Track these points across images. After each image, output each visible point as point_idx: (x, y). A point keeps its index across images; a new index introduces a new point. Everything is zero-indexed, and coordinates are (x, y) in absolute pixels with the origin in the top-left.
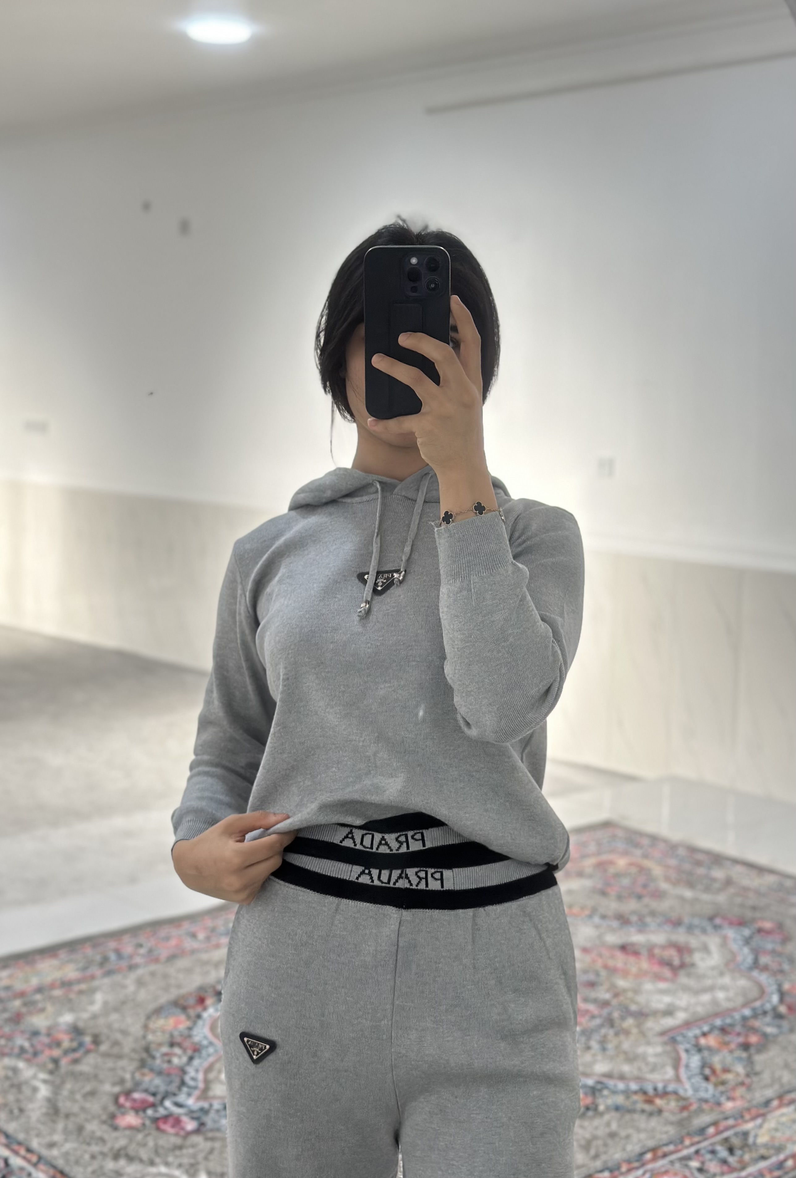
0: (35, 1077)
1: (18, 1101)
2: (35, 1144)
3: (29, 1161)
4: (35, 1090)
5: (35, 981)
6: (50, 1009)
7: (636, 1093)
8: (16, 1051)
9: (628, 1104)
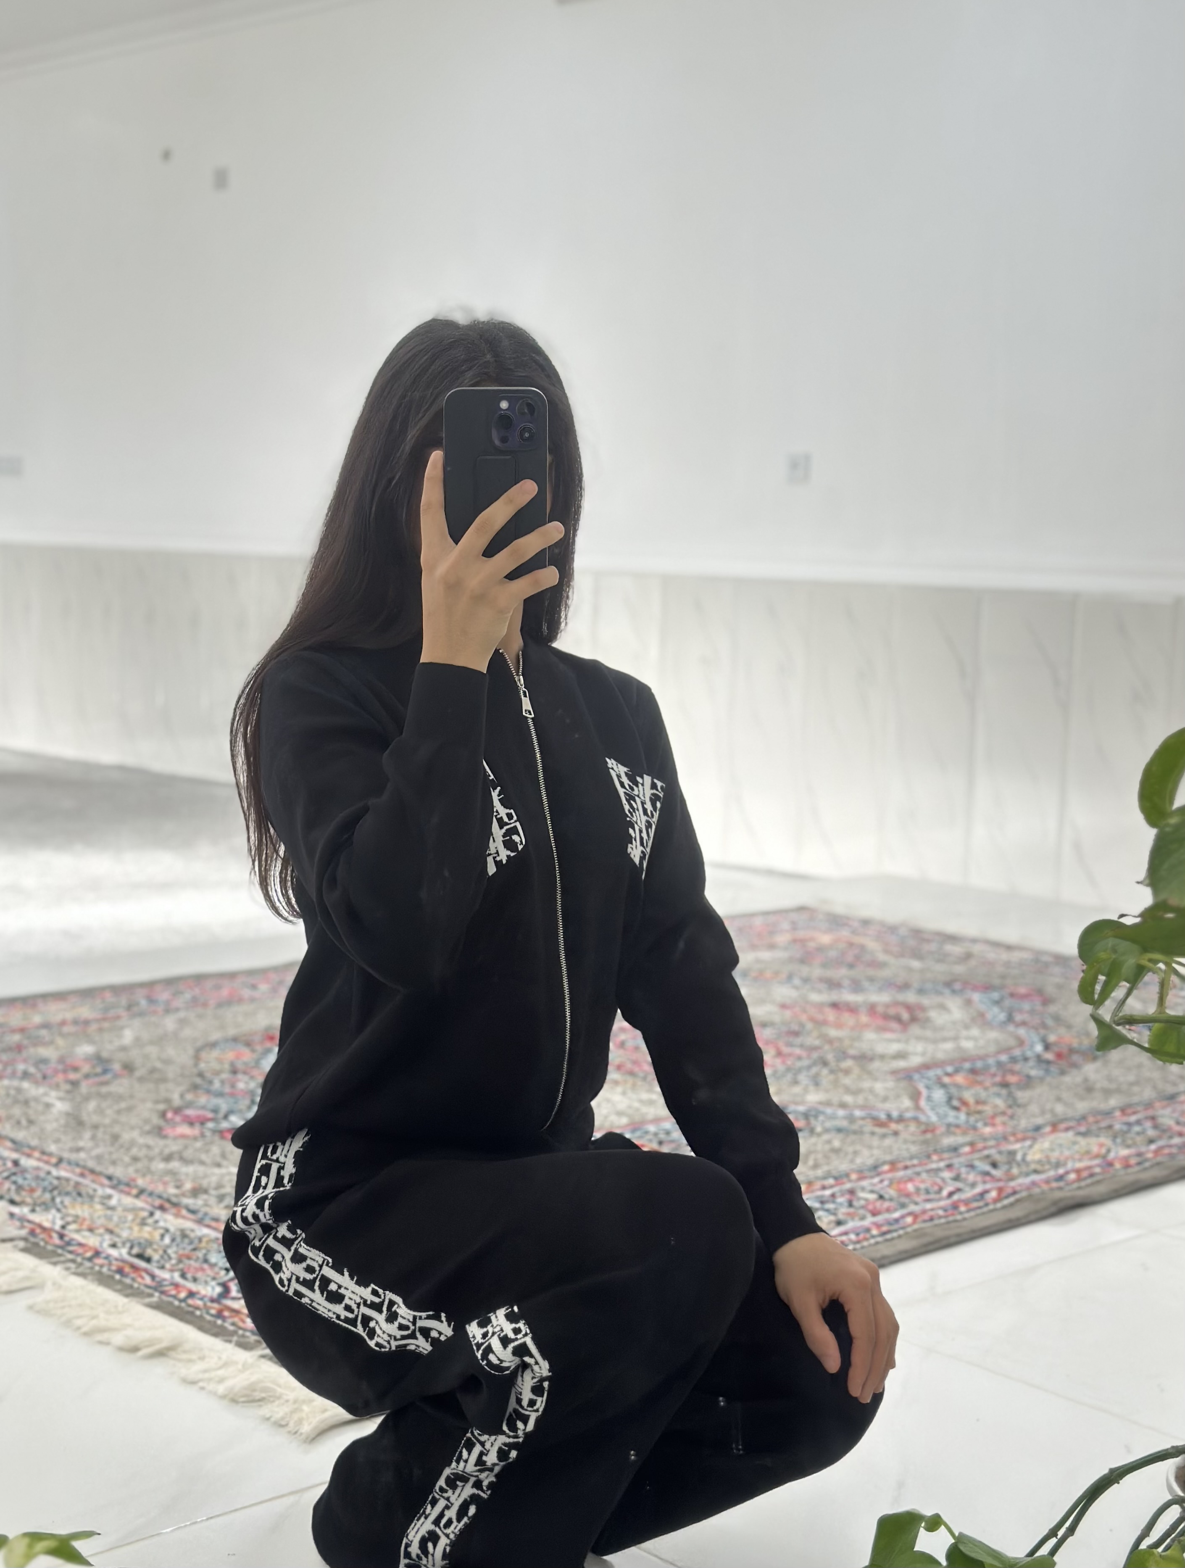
0: (46, 1094)
1: (26, 1114)
2: (53, 1148)
3: (47, 1162)
4: (48, 1106)
5: (37, 1019)
6: (60, 1042)
7: (863, 1119)
8: (19, 1074)
9: (855, 1127)
